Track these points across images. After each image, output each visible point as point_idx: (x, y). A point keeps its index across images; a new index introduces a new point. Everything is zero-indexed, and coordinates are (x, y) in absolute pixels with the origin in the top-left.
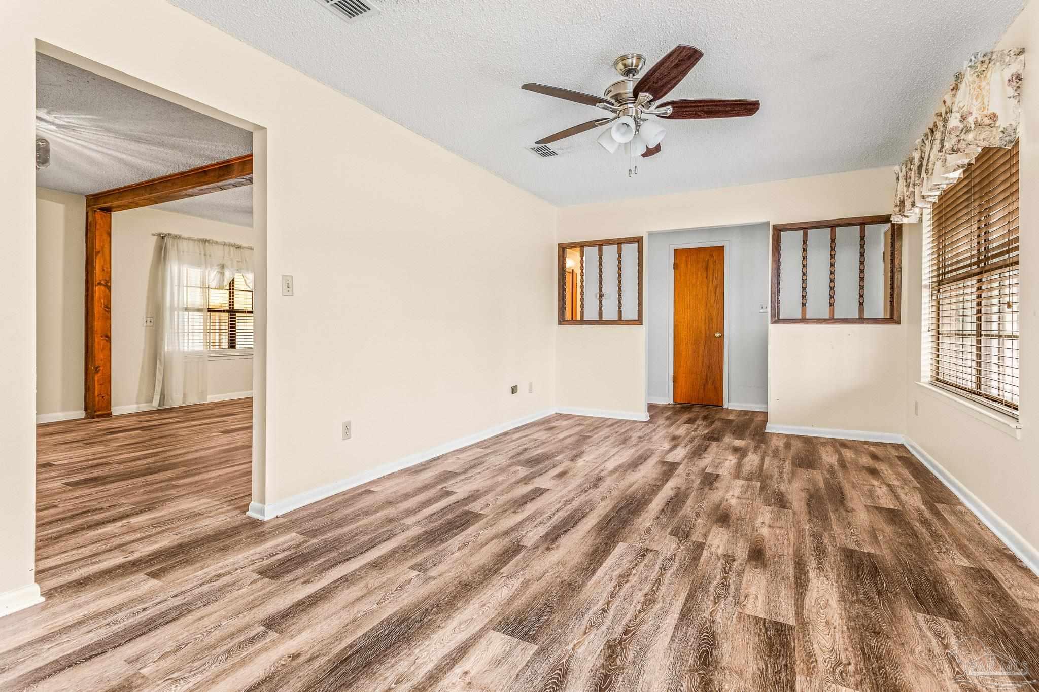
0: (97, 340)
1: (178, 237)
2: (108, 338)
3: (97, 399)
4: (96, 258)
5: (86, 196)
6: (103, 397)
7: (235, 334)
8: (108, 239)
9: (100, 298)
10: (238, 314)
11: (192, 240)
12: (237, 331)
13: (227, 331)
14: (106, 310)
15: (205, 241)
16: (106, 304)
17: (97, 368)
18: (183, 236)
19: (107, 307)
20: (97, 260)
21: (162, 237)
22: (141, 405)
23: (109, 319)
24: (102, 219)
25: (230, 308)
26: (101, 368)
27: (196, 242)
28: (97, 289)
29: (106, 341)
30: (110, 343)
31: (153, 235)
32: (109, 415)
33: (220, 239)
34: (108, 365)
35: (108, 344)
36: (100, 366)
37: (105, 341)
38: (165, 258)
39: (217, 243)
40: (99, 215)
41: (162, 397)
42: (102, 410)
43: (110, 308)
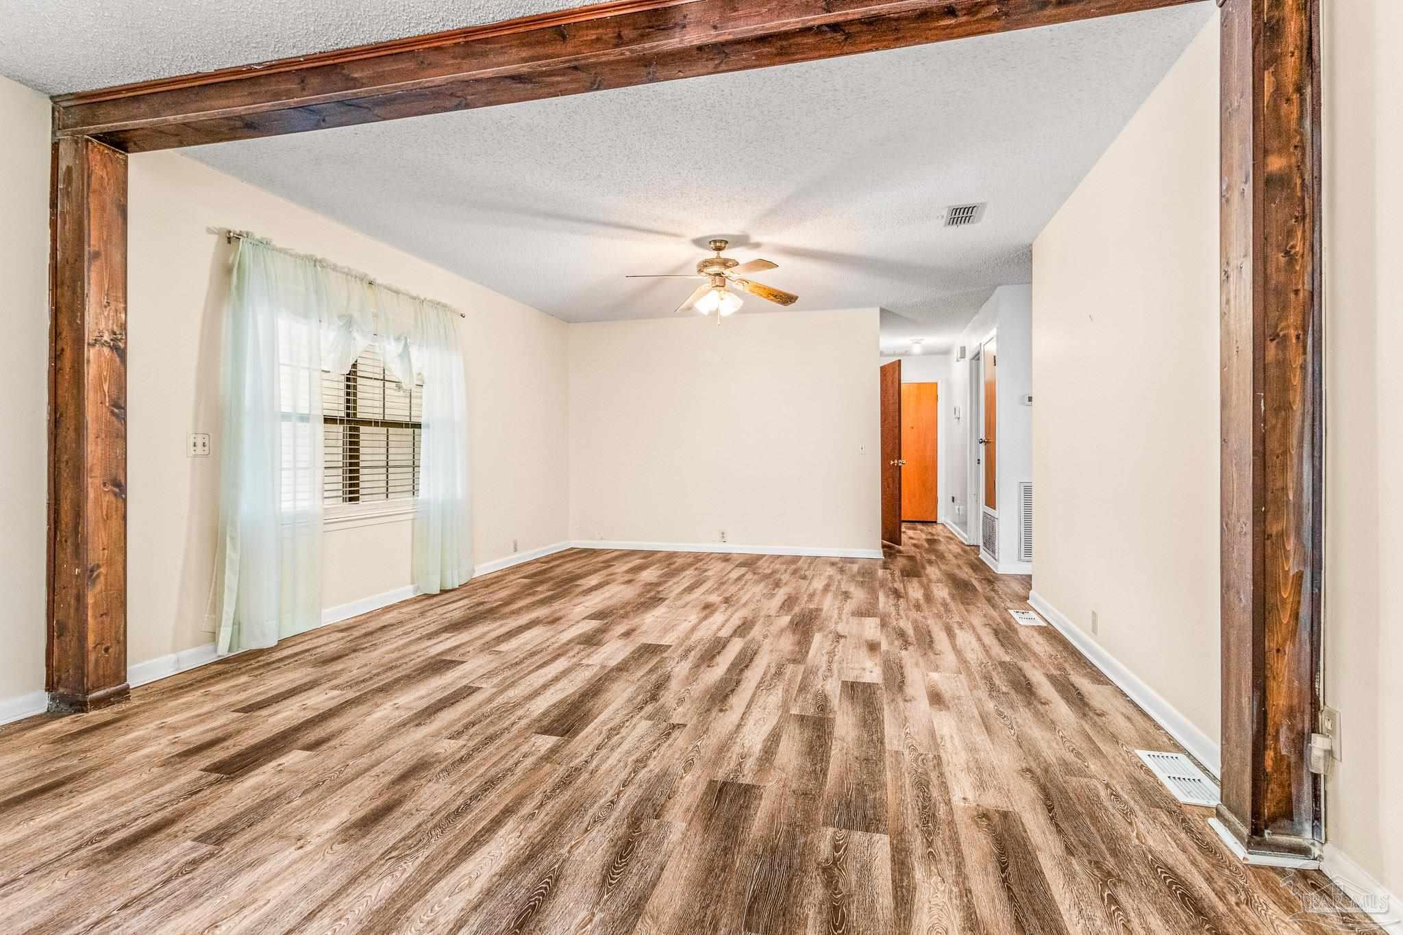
0: (91, 495)
1: (264, 243)
2: (119, 486)
3: (92, 657)
4: (89, 271)
5: (52, 98)
6: (107, 650)
7: (357, 471)
8: (120, 221)
9: (100, 380)
10: (363, 429)
11: (291, 255)
12: (362, 464)
13: (341, 464)
14: (112, 412)
15: (316, 262)
16: (114, 397)
17: (92, 571)
18: (274, 243)
19: (119, 407)
20: (93, 275)
21: (231, 239)
22: (184, 653)
23: (121, 436)
24: (105, 166)
25: (348, 415)
26: (103, 570)
27: (299, 261)
28: (91, 354)
29: (115, 495)
30: (125, 500)
31: (210, 231)
32: (124, 694)
33: (342, 262)
34: (120, 558)
35: (120, 505)
36: (98, 566)
37: (113, 499)
38: (239, 288)
39: (335, 268)
40: (98, 155)
41: (236, 627)
42: (104, 686)
43: (124, 408)
